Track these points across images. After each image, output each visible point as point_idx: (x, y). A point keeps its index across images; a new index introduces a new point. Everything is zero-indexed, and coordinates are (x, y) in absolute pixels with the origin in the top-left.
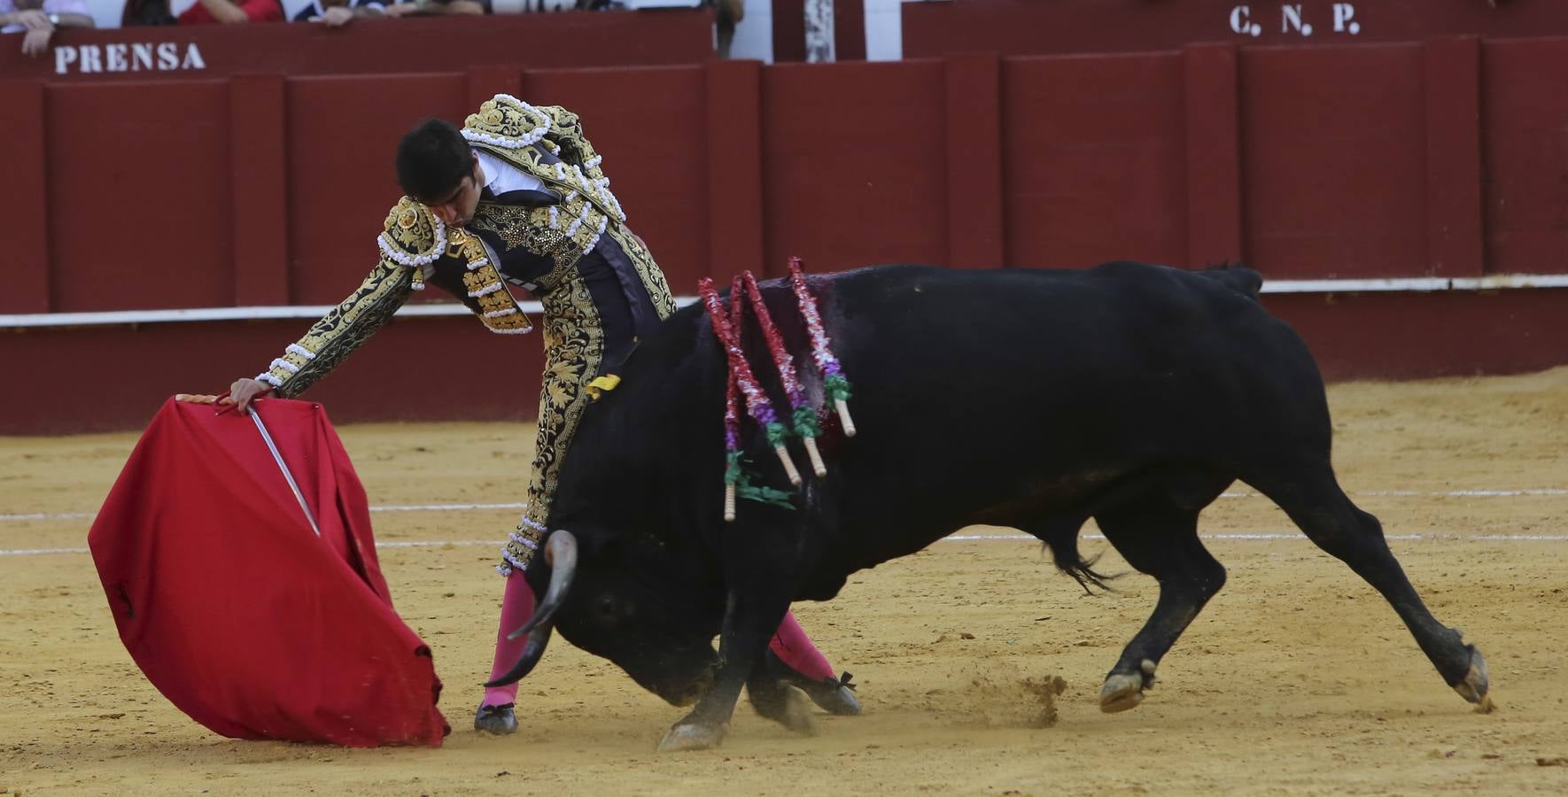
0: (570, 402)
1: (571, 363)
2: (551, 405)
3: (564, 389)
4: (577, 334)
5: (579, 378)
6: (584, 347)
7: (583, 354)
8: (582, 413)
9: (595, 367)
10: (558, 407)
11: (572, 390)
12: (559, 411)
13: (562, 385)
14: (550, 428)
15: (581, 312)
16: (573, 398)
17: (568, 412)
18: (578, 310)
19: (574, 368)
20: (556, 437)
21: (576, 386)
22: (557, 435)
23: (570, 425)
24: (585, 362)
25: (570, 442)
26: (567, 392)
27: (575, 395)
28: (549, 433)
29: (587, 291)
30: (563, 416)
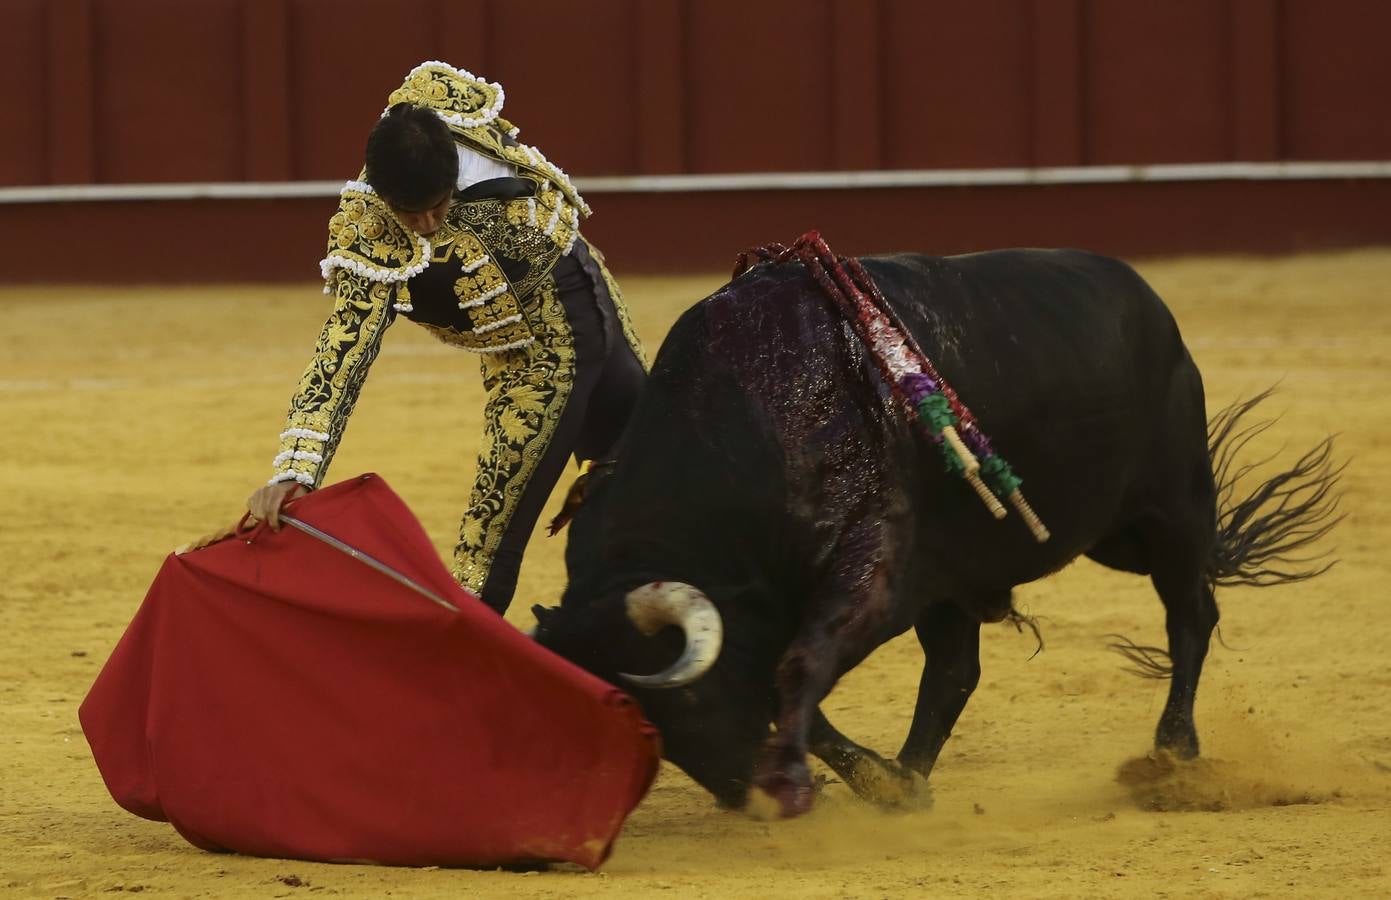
0: (532, 437)
1: (537, 389)
2: (504, 439)
3: (523, 421)
4: (545, 356)
5: (545, 407)
6: (555, 371)
7: (551, 379)
8: (544, 452)
9: (565, 395)
10: (514, 442)
11: (535, 422)
12: (515, 446)
13: (522, 415)
14: (502, 468)
15: (552, 329)
16: (535, 433)
17: (528, 449)
18: (548, 327)
19: (540, 395)
20: (507, 480)
21: (540, 417)
22: (511, 477)
23: (528, 464)
24: (554, 389)
25: (524, 487)
26: (527, 424)
27: (539, 428)
28: (499, 475)
29: (561, 305)
30: (521, 454)
